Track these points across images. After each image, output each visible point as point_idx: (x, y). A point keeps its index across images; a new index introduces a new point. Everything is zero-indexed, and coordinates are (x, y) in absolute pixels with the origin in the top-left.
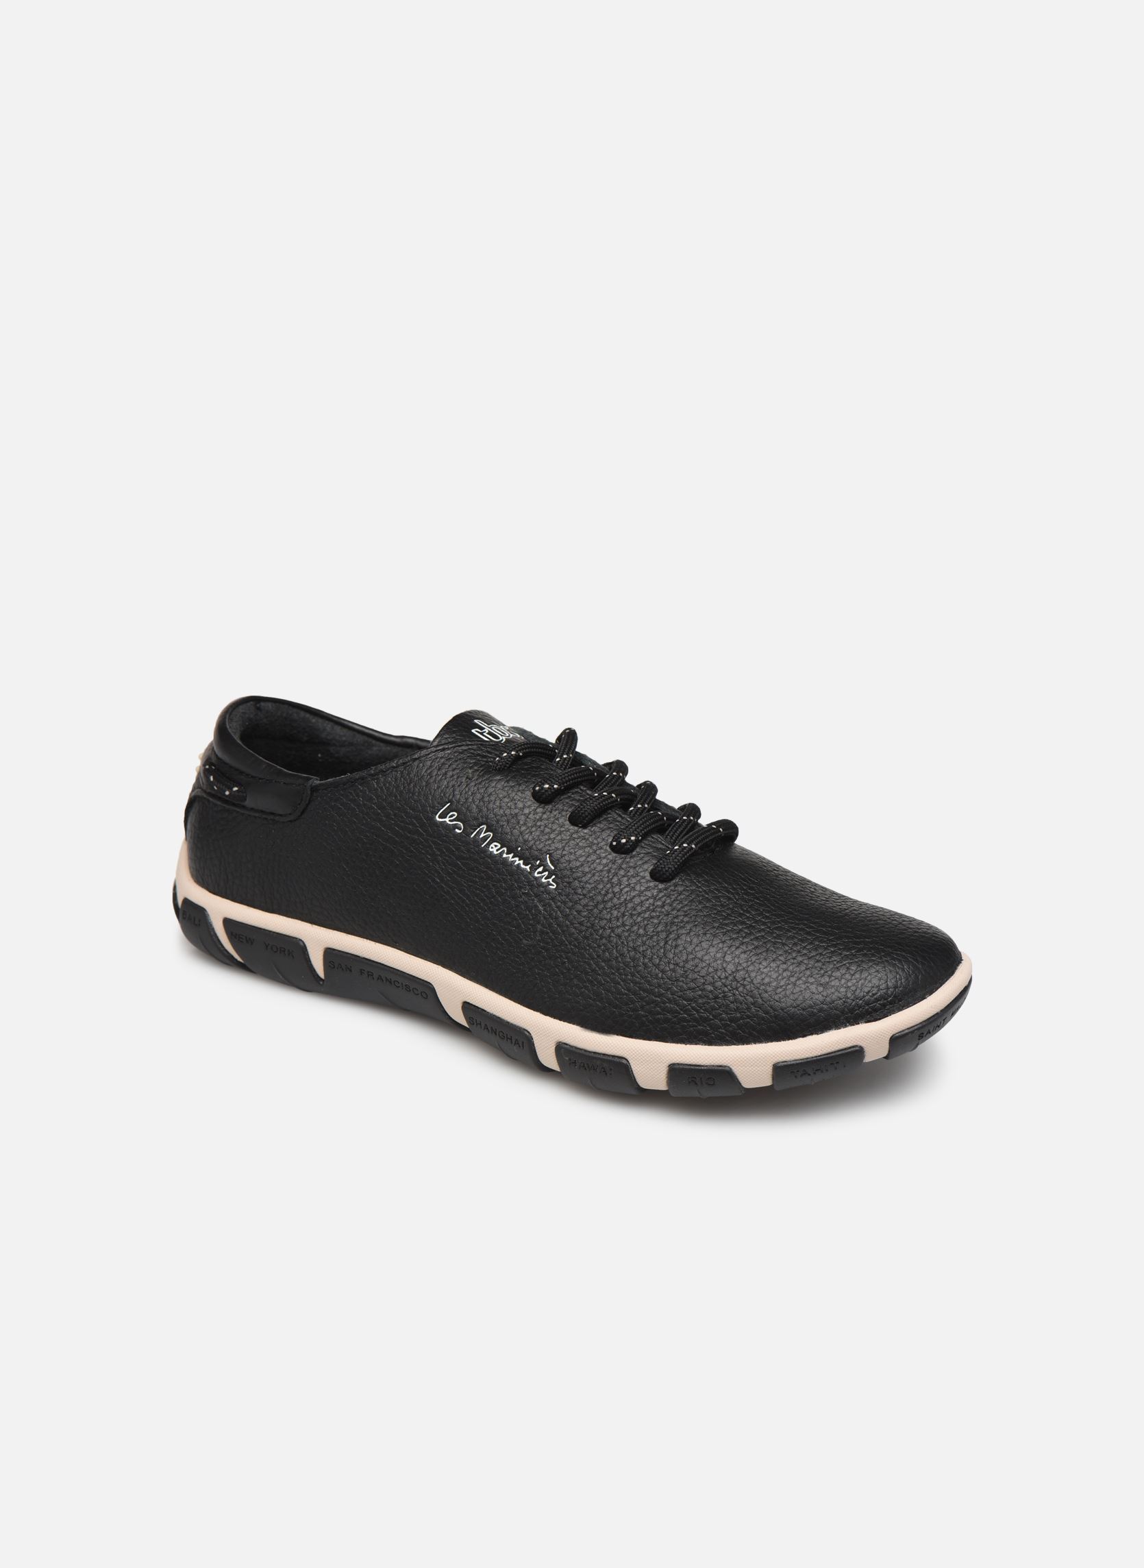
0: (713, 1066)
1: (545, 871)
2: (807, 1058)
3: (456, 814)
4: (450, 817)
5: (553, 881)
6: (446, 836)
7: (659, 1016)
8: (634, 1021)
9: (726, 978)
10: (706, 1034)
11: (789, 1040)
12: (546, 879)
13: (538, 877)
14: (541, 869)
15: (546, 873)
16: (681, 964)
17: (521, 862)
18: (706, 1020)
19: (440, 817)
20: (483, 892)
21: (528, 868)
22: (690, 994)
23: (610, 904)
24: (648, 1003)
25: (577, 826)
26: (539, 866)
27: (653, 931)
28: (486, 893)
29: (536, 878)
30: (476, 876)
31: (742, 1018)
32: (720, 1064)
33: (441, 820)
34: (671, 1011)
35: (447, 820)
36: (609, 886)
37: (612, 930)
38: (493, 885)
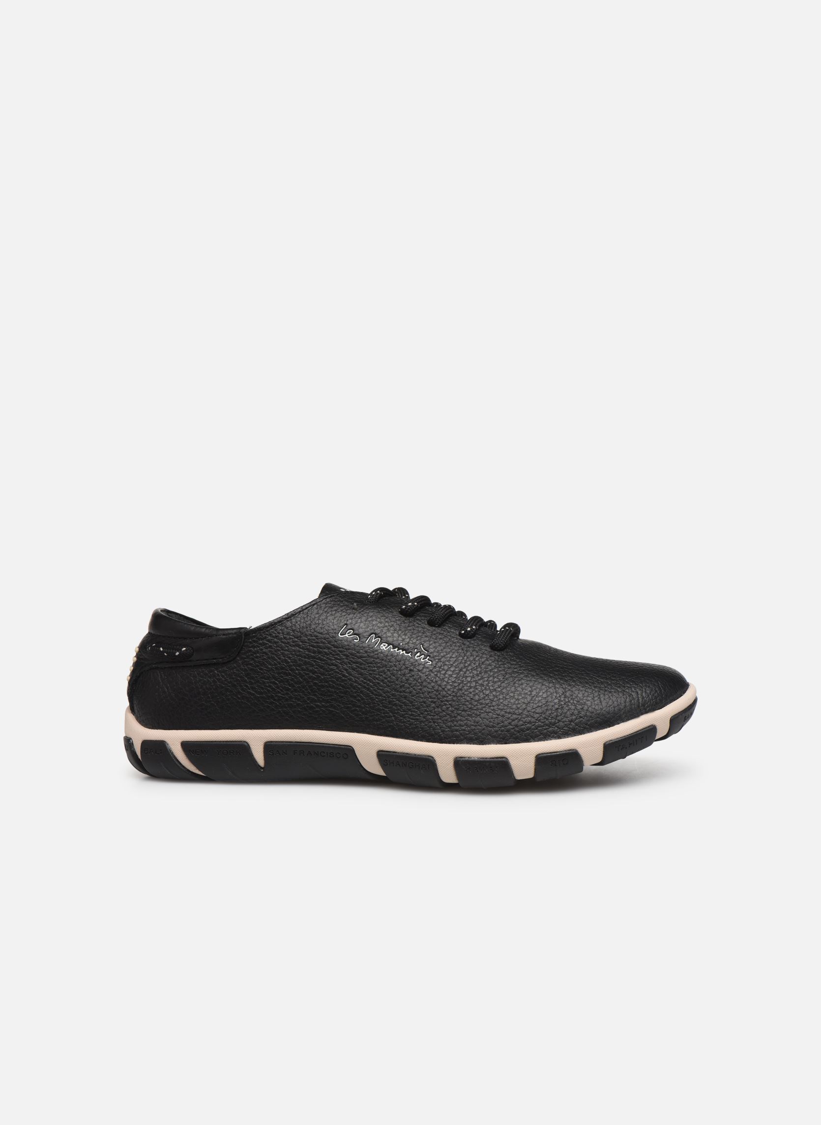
0: (566, 751)
1: (422, 655)
2: (625, 736)
3: (352, 631)
4: (348, 634)
5: (428, 660)
6: (348, 645)
7: (523, 727)
8: (506, 733)
9: (560, 696)
10: (555, 733)
11: (609, 727)
12: (423, 659)
13: (418, 660)
14: (418, 654)
15: (423, 656)
16: (529, 693)
17: (404, 652)
18: (554, 724)
19: (341, 635)
20: (381, 676)
21: (409, 654)
22: (538, 710)
23: (470, 668)
24: (513, 720)
25: (434, 626)
26: (417, 653)
27: (503, 679)
28: (384, 676)
29: (417, 660)
30: (374, 667)
31: (576, 719)
32: (570, 748)
33: (342, 636)
34: (530, 722)
35: (347, 635)
36: (465, 658)
37: (476, 682)
38: (388, 670)
